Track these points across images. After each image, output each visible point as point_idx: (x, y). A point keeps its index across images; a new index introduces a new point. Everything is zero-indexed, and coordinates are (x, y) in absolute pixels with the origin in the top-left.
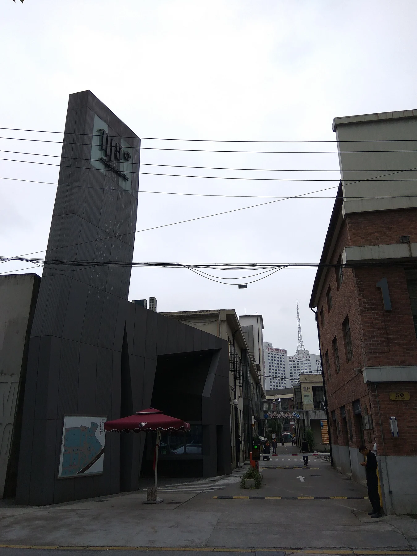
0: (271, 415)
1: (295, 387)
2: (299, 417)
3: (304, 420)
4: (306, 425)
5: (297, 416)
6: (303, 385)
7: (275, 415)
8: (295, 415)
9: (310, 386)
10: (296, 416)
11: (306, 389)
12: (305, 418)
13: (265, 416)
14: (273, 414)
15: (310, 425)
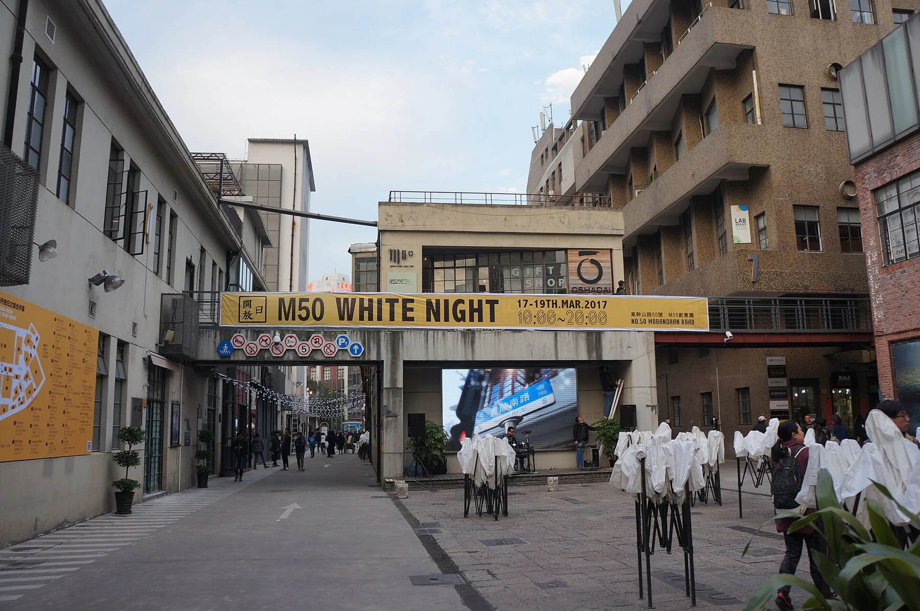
0: (247, 342)
1: (359, 256)
2: (359, 352)
3: (379, 364)
4: (386, 383)
5: (352, 351)
6: (391, 243)
7: (264, 344)
8: (343, 345)
9: (415, 245)
10: (348, 348)
11: (397, 256)
12: (385, 356)
13: (221, 347)
14: (257, 342)
15: (400, 384)
